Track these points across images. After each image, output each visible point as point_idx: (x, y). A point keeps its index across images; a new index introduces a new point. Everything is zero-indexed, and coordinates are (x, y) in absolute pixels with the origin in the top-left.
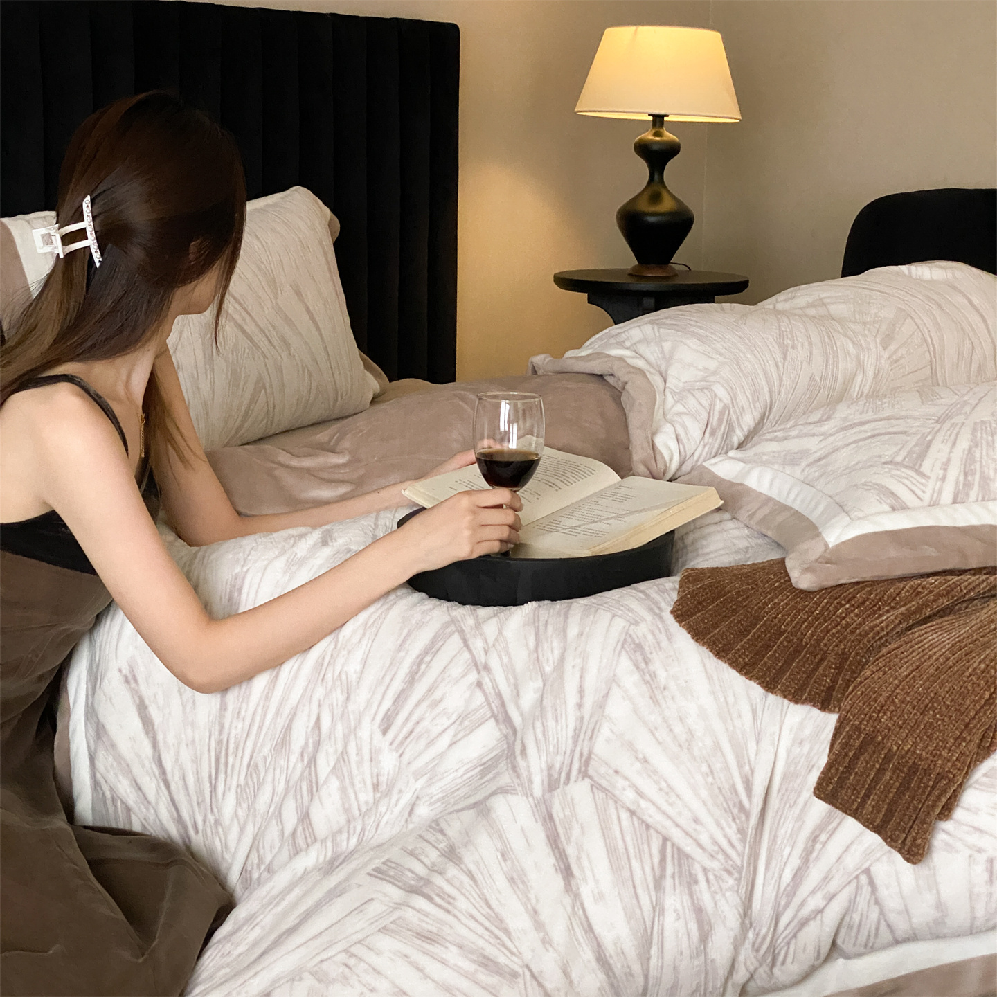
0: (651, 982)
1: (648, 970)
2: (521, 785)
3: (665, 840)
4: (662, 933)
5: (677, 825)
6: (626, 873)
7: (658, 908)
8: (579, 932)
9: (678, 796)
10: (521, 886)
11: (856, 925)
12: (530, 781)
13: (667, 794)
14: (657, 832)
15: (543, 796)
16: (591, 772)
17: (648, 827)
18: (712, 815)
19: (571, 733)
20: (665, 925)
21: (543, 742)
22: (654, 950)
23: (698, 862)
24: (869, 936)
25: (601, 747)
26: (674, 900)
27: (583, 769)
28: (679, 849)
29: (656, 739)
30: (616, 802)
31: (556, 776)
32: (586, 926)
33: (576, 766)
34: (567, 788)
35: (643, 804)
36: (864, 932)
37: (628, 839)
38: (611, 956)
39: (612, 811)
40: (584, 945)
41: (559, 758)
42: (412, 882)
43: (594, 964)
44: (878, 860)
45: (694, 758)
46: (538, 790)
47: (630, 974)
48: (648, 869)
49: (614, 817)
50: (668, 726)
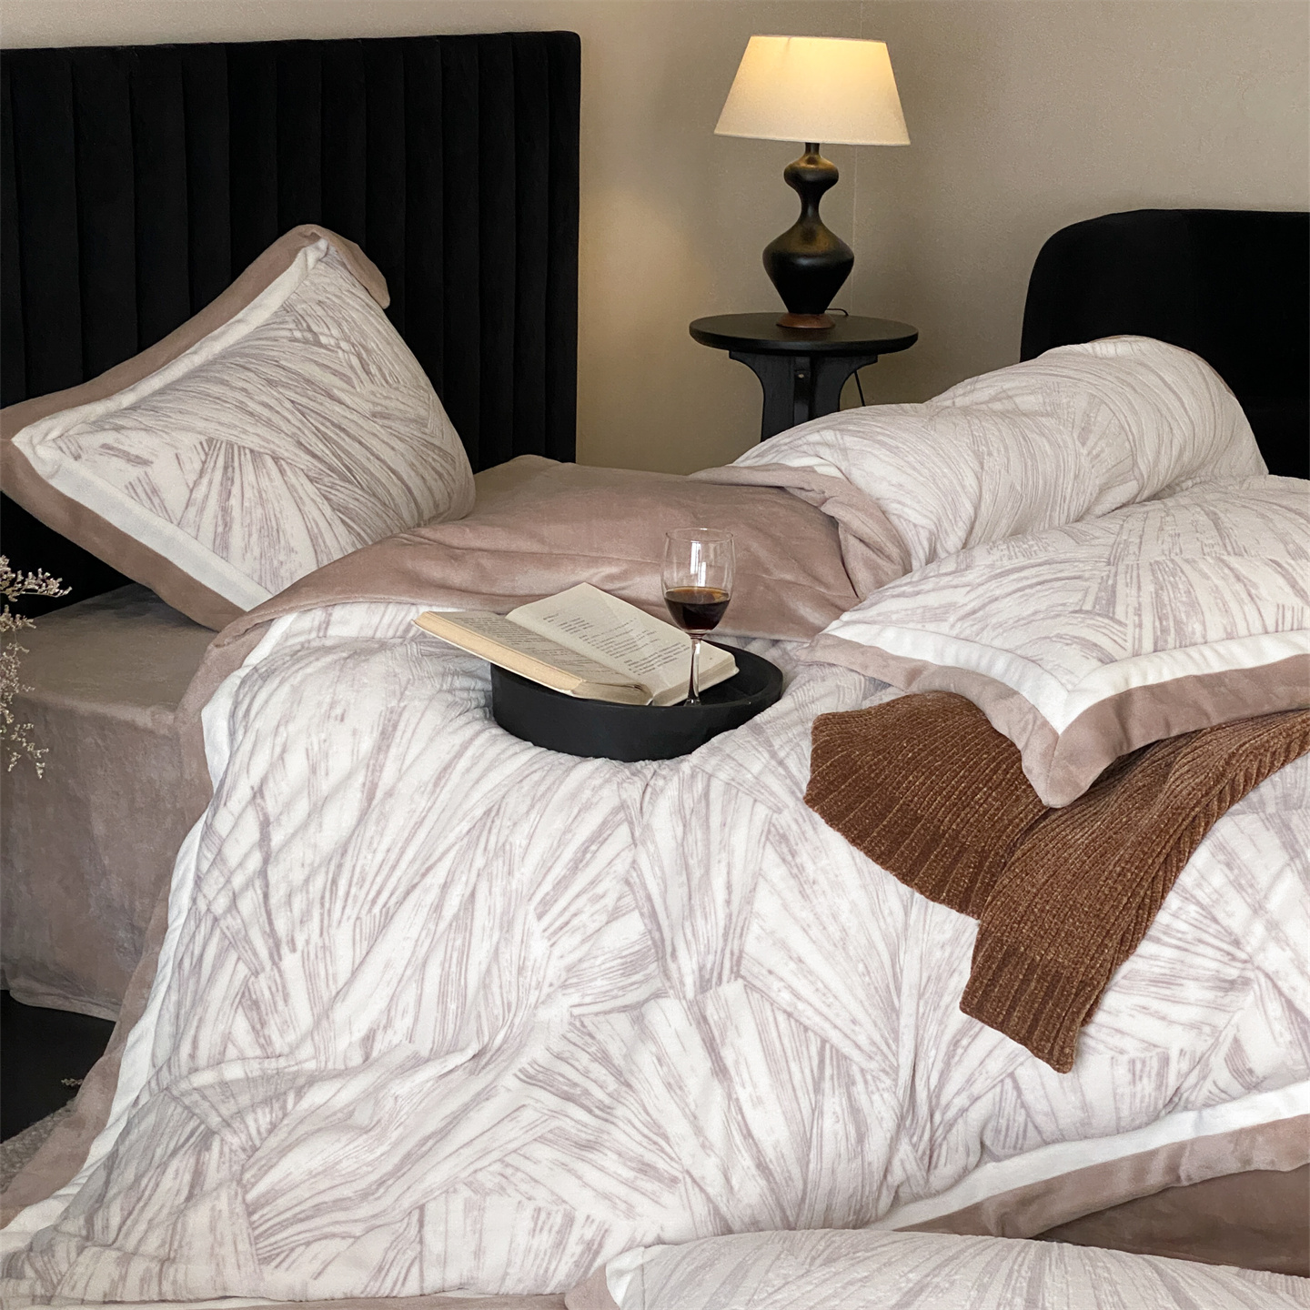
0: (809, 1187)
1: (807, 1175)
2: (672, 987)
3: (824, 1042)
4: (821, 1137)
5: (836, 1027)
6: (785, 1076)
7: (817, 1110)
8: (738, 1139)
9: (836, 997)
10: (678, 1091)
11: (1004, 1129)
12: (682, 983)
13: (824, 995)
14: (816, 1034)
15: (695, 996)
16: (743, 972)
17: (806, 1029)
18: (870, 1015)
19: (721, 931)
20: (824, 1126)
21: (692, 940)
22: (813, 1153)
23: (857, 1064)
24: (1017, 1138)
25: (751, 946)
27: (735, 969)
28: (837, 1051)
29: (810, 938)
30: (772, 1005)
31: (707, 977)
32: (745, 1132)
33: (727, 965)
34: (720, 990)
35: (801, 1006)
36: (1013, 1135)
37: (786, 1041)
38: (771, 1161)
39: (769, 1013)
40: (743, 1152)
41: (711, 958)
42: (565, 1088)
43: (754, 1171)
44: (1022, 1064)
45: (850, 958)
46: (690, 994)
47: (790, 1179)
48: (807, 1071)
49: (771, 1019)
50: (821, 924)
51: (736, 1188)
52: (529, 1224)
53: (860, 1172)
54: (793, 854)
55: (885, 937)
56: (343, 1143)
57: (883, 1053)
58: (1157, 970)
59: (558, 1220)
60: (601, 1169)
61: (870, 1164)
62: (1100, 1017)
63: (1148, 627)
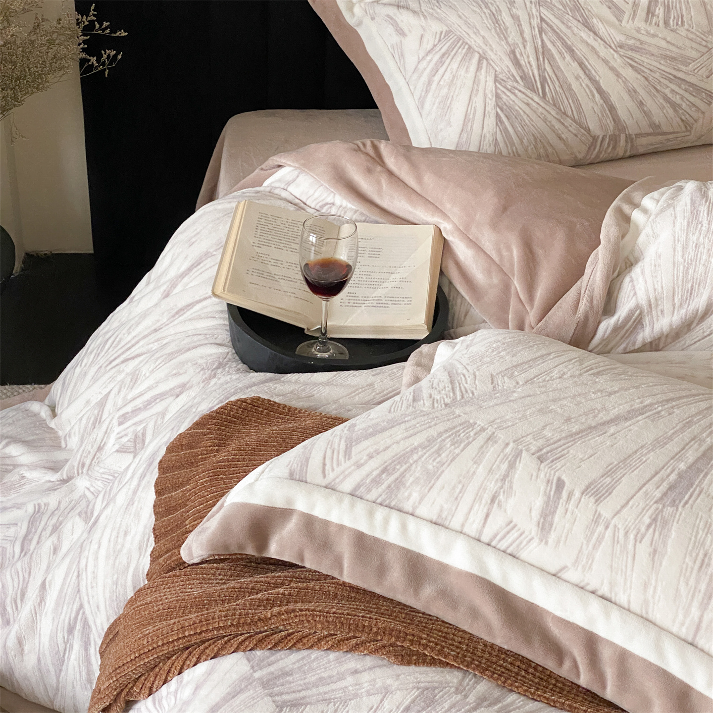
3: (81, 606)
5: (89, 602)
6: (60, 610)
14: (80, 598)
17: (79, 591)
26: (77, 647)
28: (85, 617)
35: (84, 575)
37: (69, 590)
39: (74, 567)
51: (25, 652)
63: (366, 469)
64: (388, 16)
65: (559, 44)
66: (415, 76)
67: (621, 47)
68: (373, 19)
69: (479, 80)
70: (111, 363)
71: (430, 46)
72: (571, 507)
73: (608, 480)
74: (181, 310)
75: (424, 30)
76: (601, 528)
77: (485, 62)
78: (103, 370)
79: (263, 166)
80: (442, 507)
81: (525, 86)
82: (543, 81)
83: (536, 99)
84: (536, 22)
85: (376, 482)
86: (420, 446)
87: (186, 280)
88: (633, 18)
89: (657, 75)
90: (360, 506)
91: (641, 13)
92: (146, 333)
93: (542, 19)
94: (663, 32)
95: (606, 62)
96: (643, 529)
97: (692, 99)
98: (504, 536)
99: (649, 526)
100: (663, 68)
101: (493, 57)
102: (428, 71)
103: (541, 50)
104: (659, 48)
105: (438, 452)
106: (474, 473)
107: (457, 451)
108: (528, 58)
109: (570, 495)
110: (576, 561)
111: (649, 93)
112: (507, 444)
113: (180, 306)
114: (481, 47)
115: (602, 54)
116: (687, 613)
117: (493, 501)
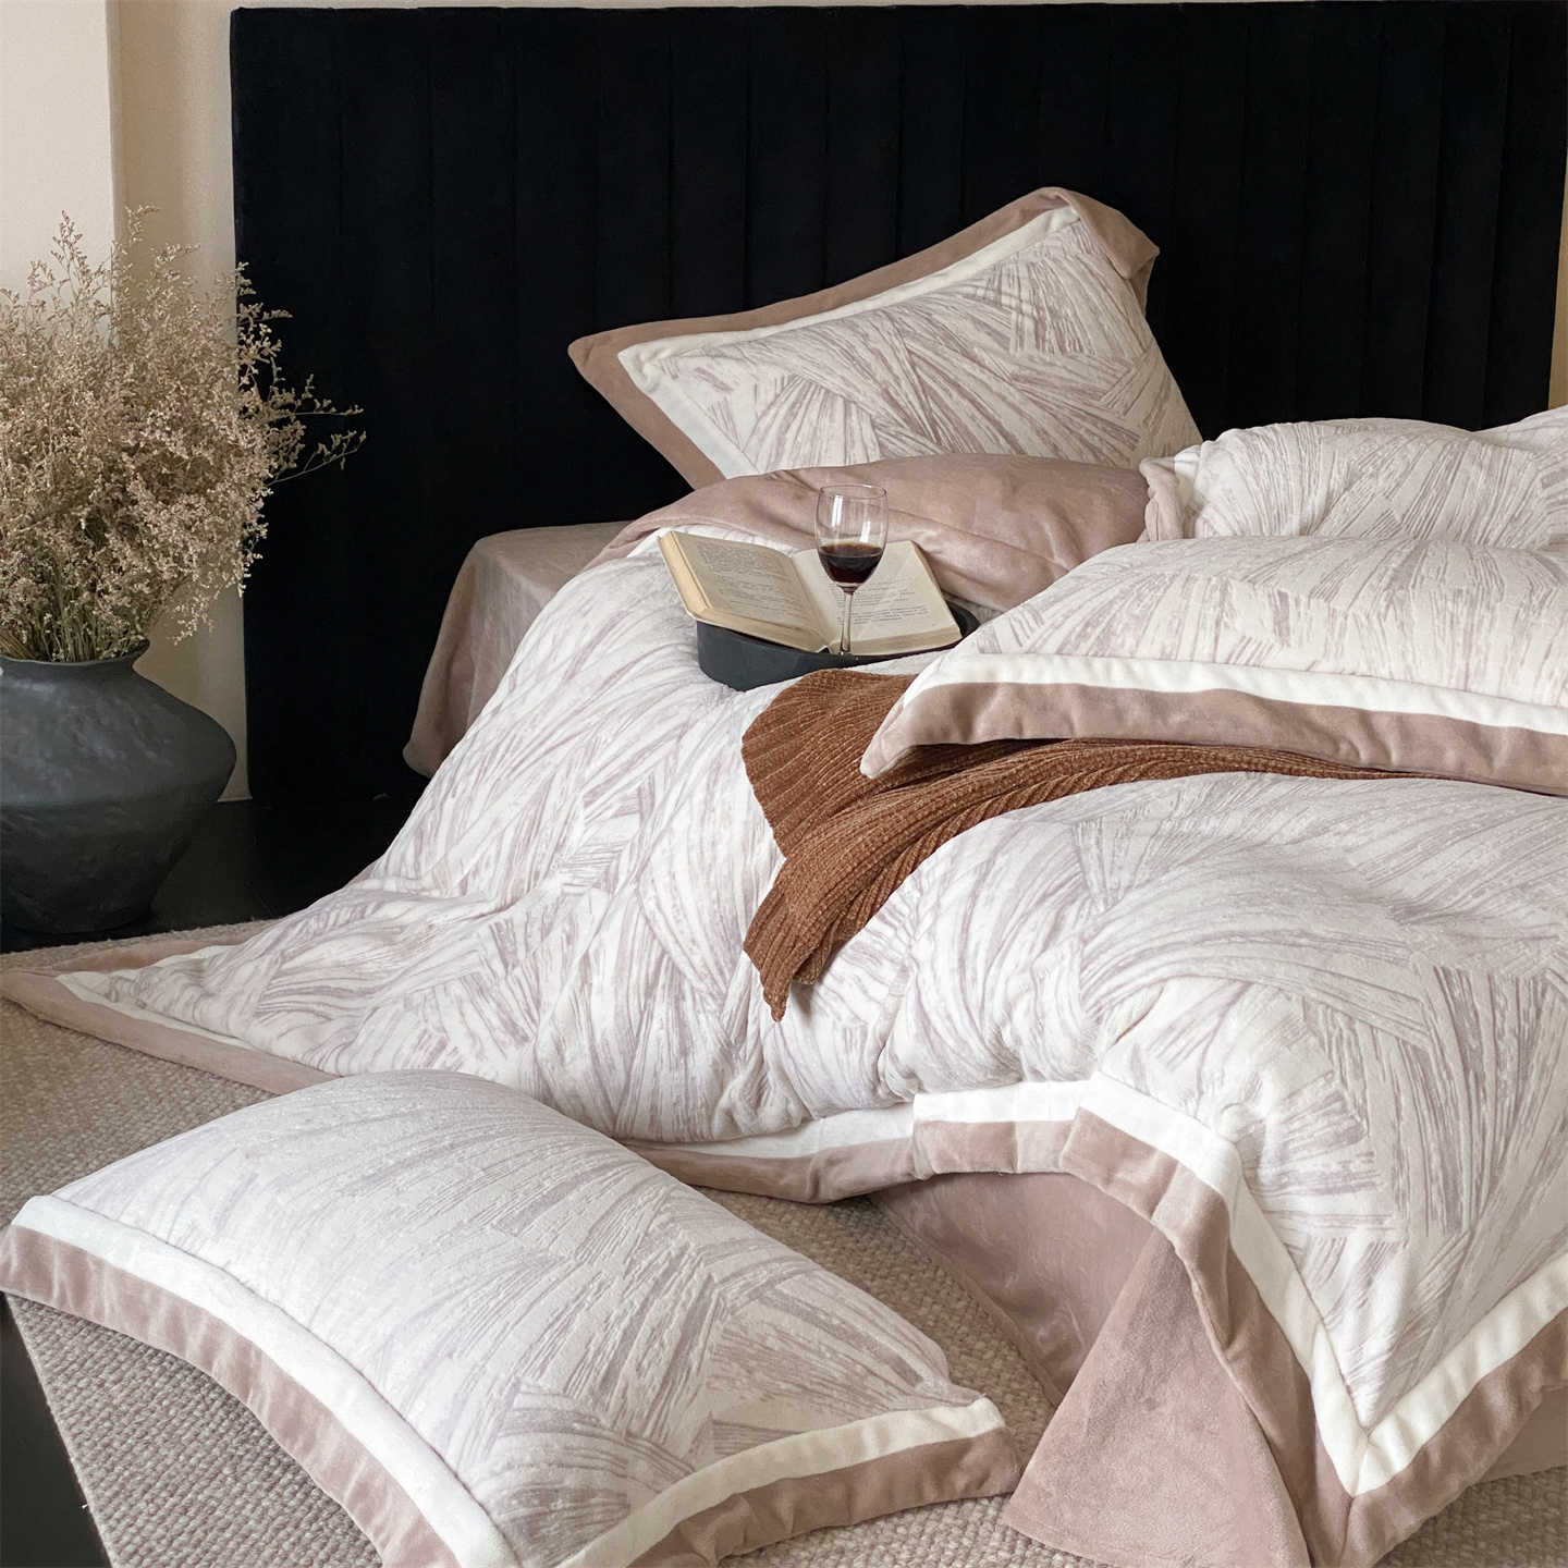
1: (630, 1068)
3: (664, 952)
5: (677, 942)
6: (627, 973)
7: (646, 1013)
9: (685, 916)
13: (678, 911)
14: (660, 944)
17: (654, 937)
18: (709, 940)
22: (639, 1051)
23: (690, 981)
26: (662, 1009)
28: (674, 964)
35: (658, 916)
37: (637, 944)
39: (635, 916)
45: (708, 883)
47: (612, 1067)
48: (643, 973)
50: (701, 848)
51: (568, 1059)
52: (414, 1039)
53: (683, 1082)
54: (715, 781)
55: (744, 873)
56: (369, 948)
57: (713, 979)
58: (878, 947)
59: (434, 1043)
60: (480, 1012)
61: (693, 1079)
62: (828, 979)
63: (1065, 630)
64: (699, 370)
65: (940, 379)
66: (755, 440)
67: (1016, 378)
68: (675, 377)
69: (852, 429)
70: (515, 769)
71: (770, 398)
72: (1302, 609)
73: (1329, 584)
74: (611, 678)
75: (758, 379)
76: (1340, 619)
77: (853, 406)
78: (503, 782)
79: (613, 543)
80: (1163, 643)
81: (912, 431)
82: (933, 424)
83: (931, 446)
84: (903, 355)
85: (1083, 636)
86: (1116, 597)
87: (599, 648)
88: (1022, 345)
89: (1066, 412)
90: (1074, 662)
91: (1030, 340)
92: (563, 718)
93: (910, 352)
94: (1061, 360)
95: (1003, 398)
96: (1383, 610)
97: (1113, 441)
98: (1242, 652)
99: (1387, 607)
100: (1071, 402)
101: (861, 399)
102: (774, 429)
103: (920, 388)
104: (1061, 378)
105: (1139, 598)
106: (1187, 607)
107: (1159, 594)
108: (908, 396)
109: (1297, 602)
110: (1326, 653)
111: (1061, 434)
112: (1210, 580)
113: (605, 675)
114: (843, 390)
115: (994, 389)
116: (1452, 666)
117: (1218, 624)
